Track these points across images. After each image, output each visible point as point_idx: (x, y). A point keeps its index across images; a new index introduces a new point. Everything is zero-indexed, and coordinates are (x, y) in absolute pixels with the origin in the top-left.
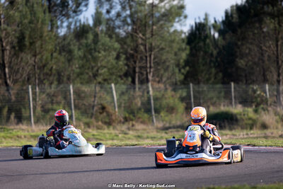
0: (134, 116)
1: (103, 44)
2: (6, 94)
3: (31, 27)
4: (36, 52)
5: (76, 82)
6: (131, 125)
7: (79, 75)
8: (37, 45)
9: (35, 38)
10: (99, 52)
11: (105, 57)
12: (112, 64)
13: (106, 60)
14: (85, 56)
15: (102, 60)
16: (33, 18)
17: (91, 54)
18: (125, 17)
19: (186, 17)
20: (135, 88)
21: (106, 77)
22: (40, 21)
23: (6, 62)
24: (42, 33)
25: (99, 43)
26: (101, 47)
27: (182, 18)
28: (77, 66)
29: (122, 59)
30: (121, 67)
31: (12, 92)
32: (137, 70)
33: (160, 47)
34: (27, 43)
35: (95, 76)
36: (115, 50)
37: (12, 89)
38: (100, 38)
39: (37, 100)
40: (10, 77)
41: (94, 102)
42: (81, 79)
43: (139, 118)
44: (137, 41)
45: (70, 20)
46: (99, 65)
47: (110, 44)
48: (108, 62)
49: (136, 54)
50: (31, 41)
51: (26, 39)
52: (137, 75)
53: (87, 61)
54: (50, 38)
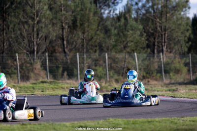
0: (150, 75)
1: (131, 26)
2: (65, 59)
3: (81, 14)
4: (84, 31)
5: (112, 51)
6: (147, 81)
7: (114, 46)
8: (85, 26)
9: (84, 21)
10: (128, 31)
11: (132, 35)
12: (137, 39)
13: (132, 37)
14: (118, 34)
15: (131, 37)
16: (83, 7)
17: (122, 32)
18: (149, 8)
19: (189, 8)
20: (154, 56)
21: (132, 48)
22: (88, 9)
23: (64, 37)
24: (88, 17)
25: (128, 25)
26: (129, 27)
27: (187, 8)
28: (114, 40)
29: (144, 36)
30: (143, 42)
31: (68, 57)
32: (156, 44)
33: (172, 28)
34: (78, 24)
35: (125, 47)
36: (139, 30)
37: (68, 56)
38: (129, 22)
39: (85, 63)
40: (67, 47)
41: (124, 65)
42: (115, 49)
43: (153, 77)
44: (156, 24)
45: (110, 9)
46: (128, 40)
47: (135, 26)
48: (134, 38)
49: (155, 33)
50: (81, 23)
51: (78, 22)
52: (156, 47)
53: (120, 37)
54: (94, 21)
